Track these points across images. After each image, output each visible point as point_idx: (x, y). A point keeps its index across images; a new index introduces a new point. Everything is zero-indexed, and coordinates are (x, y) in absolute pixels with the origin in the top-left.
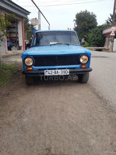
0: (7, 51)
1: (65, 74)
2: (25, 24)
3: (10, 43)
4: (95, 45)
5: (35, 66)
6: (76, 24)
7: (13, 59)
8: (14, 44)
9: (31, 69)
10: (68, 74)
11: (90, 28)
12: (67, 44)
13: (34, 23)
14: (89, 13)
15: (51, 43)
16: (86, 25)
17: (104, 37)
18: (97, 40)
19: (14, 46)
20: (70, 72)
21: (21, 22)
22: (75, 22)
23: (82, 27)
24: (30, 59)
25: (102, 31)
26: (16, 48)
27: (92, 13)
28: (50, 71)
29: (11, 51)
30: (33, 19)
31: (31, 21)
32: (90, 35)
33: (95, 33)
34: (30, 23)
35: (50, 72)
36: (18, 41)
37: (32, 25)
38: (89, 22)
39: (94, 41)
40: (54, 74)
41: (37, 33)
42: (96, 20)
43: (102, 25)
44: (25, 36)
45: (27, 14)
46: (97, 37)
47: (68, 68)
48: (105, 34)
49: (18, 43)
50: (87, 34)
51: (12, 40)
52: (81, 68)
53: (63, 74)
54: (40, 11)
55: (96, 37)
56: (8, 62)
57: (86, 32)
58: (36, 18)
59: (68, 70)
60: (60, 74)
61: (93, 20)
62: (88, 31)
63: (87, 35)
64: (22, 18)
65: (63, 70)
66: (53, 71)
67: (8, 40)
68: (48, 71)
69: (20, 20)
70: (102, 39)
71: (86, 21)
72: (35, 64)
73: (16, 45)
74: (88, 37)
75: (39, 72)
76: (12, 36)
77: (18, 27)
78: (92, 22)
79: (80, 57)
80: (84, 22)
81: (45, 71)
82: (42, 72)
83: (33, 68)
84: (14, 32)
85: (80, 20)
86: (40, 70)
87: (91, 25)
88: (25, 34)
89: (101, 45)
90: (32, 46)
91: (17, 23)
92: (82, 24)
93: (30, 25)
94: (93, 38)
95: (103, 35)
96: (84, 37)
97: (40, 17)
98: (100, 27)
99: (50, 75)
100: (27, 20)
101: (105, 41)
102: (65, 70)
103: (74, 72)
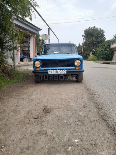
0: (20, 62)
1: (64, 73)
2: (36, 39)
3: (22, 56)
4: (103, 59)
5: (42, 67)
6: (84, 39)
7: (25, 68)
8: (26, 57)
9: (39, 69)
10: (66, 73)
11: (99, 42)
12: (67, 53)
13: (44, 38)
14: (97, 29)
15: (55, 52)
16: (94, 40)
17: (112, 51)
18: (105, 54)
19: (26, 58)
20: (67, 72)
21: (33, 37)
22: (83, 37)
23: (90, 42)
24: (39, 63)
25: (110, 46)
26: (28, 60)
27: (100, 29)
28: (52, 70)
29: (23, 62)
30: (43, 35)
31: (42, 37)
32: (98, 50)
33: (103, 47)
34: (41, 38)
35: (53, 72)
36: (30, 54)
37: (43, 40)
38: (97, 38)
39: (102, 55)
40: (55, 73)
41: (45, 45)
42: (104, 35)
43: (110, 40)
44: (36, 50)
45: (38, 31)
46: (105, 51)
47: (66, 69)
48: (113, 48)
49: (29, 55)
50: (96, 48)
51: (24, 53)
52: (76, 69)
53: (62, 73)
54: (49, 28)
55: (103, 51)
56: (21, 69)
57: (95, 46)
58: (46, 34)
59: (66, 70)
60: (59, 73)
61: (101, 36)
62: (96, 45)
63: (95, 50)
64: (34, 34)
65: (62, 70)
66: (55, 71)
67: (21, 53)
68: (51, 70)
69: (32, 36)
70: (110, 53)
71: (94, 36)
72: (42, 66)
73: (28, 57)
74: (97, 51)
75: (45, 71)
76: (24, 49)
77: (30, 42)
78: (100, 37)
79: (75, 61)
80: (92, 37)
81: (49, 70)
82: (46, 71)
83: (40, 69)
84: (26, 46)
85: (88, 35)
86: (45, 70)
87: (99, 40)
88: (36, 48)
89: (110, 59)
90: (40, 54)
91: (29, 38)
92: (91, 39)
93: (41, 40)
94: (101, 52)
95: (111, 50)
96: (93, 51)
97: (50, 33)
98: (108, 42)
99: (53, 73)
100: (38, 36)
101: (113, 55)
102: (63, 70)
103: (70, 72)
